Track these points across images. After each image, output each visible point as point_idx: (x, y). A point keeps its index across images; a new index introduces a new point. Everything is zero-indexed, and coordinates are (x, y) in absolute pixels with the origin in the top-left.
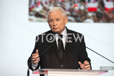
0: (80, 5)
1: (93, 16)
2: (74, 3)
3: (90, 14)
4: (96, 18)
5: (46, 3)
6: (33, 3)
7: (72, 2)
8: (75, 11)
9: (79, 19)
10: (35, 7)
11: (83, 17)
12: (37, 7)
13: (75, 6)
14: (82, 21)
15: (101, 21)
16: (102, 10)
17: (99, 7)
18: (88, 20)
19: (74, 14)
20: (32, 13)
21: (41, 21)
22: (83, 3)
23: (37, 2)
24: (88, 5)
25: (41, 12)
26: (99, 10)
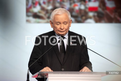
0: (81, 4)
1: (94, 16)
2: (74, 2)
3: (91, 14)
4: (97, 18)
5: (44, 3)
6: (30, 3)
7: (72, 2)
8: (75, 10)
9: (80, 19)
10: (32, 7)
11: (84, 18)
12: (35, 7)
13: (75, 5)
14: (82, 21)
15: (103, 21)
16: (103, 9)
17: (100, 6)
18: (89, 20)
19: (74, 14)
20: (29, 14)
21: (39, 22)
22: (83, 2)
23: (34, 2)
24: (88, 5)
25: (39, 12)
26: (100, 10)
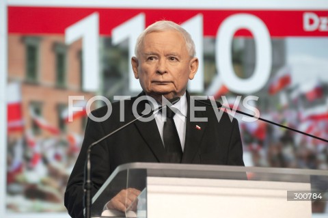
5: (57, 157)
6: (18, 158)
10: (24, 169)
12: (30, 169)
20: (15, 187)
21: (42, 211)
23: (30, 154)
25: (44, 183)
